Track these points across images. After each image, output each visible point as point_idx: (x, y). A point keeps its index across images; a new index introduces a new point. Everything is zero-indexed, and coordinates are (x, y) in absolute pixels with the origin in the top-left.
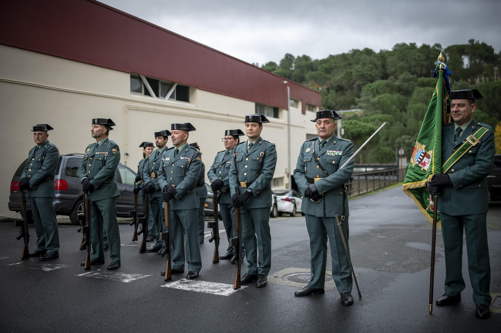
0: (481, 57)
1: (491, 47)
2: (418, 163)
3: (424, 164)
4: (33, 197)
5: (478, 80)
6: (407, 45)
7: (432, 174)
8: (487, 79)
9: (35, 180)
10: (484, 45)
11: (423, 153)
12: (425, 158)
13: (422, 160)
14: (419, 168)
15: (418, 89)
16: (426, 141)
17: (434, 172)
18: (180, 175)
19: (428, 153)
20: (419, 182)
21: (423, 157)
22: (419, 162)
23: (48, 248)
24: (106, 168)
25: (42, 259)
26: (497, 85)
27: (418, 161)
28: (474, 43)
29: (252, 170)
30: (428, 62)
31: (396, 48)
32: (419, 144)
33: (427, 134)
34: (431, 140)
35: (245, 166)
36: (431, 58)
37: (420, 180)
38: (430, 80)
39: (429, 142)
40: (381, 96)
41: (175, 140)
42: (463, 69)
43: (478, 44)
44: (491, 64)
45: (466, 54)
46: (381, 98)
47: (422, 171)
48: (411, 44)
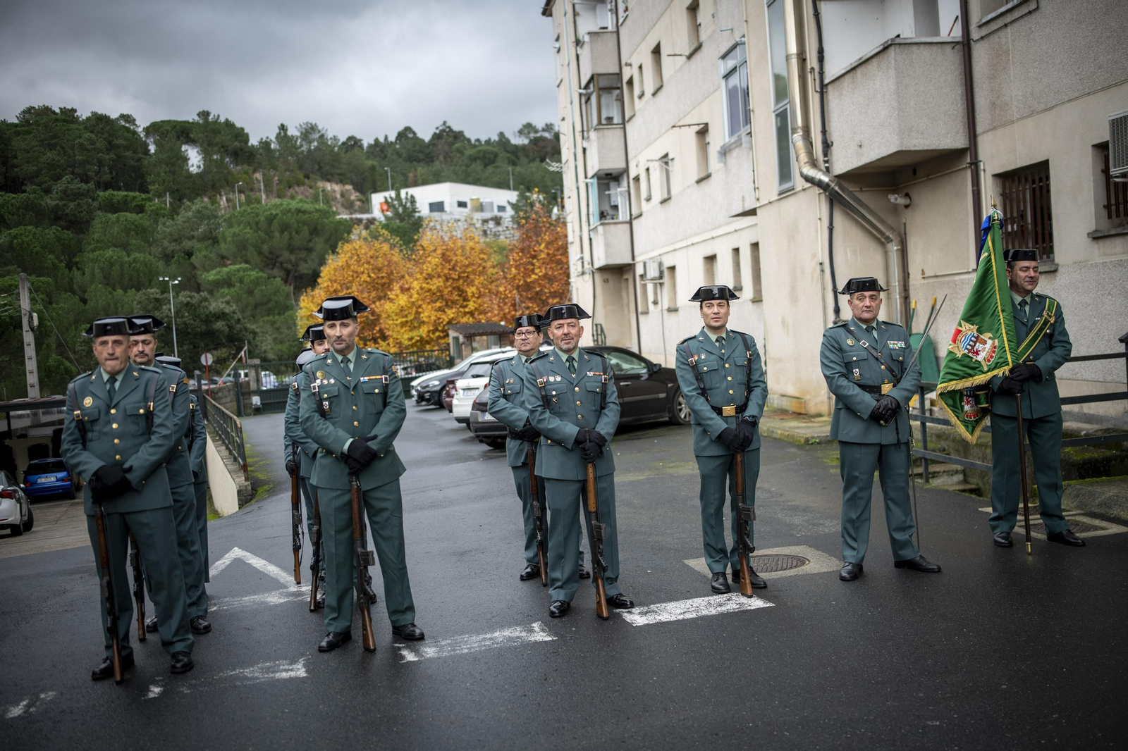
0: (224, 149)
1: (242, 129)
2: (966, 351)
3: (977, 353)
4: (122, 514)
5: (224, 198)
6: (54, 112)
7: (1008, 364)
8: (243, 196)
9: (147, 463)
10: (229, 124)
11: (973, 336)
12: (978, 344)
13: (973, 347)
14: (969, 359)
15: (101, 217)
16: (977, 319)
17: (1013, 362)
18: (594, 408)
19: (981, 336)
20: (971, 379)
21: (975, 343)
22: (970, 351)
23: (175, 639)
24: (397, 410)
25: (182, 667)
26: (274, 212)
27: (967, 349)
28: (210, 118)
29: (740, 384)
30: (112, 156)
31: (27, 116)
32: (967, 324)
33: (979, 310)
34: (983, 318)
35: (725, 377)
36: (118, 146)
37: (971, 376)
38: (126, 196)
39: (982, 321)
40: (14, 231)
41: (573, 339)
42: (190, 175)
43: (216, 122)
44: (246, 167)
45: (191, 141)
46: (15, 237)
47: (974, 363)
48: (63, 111)
